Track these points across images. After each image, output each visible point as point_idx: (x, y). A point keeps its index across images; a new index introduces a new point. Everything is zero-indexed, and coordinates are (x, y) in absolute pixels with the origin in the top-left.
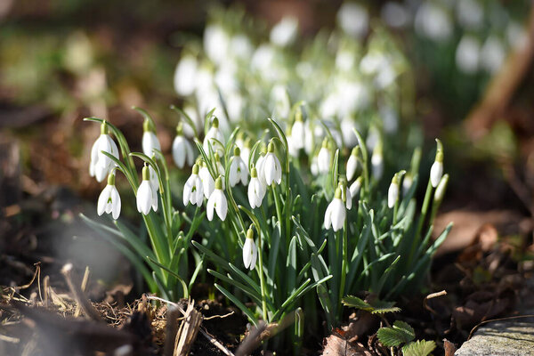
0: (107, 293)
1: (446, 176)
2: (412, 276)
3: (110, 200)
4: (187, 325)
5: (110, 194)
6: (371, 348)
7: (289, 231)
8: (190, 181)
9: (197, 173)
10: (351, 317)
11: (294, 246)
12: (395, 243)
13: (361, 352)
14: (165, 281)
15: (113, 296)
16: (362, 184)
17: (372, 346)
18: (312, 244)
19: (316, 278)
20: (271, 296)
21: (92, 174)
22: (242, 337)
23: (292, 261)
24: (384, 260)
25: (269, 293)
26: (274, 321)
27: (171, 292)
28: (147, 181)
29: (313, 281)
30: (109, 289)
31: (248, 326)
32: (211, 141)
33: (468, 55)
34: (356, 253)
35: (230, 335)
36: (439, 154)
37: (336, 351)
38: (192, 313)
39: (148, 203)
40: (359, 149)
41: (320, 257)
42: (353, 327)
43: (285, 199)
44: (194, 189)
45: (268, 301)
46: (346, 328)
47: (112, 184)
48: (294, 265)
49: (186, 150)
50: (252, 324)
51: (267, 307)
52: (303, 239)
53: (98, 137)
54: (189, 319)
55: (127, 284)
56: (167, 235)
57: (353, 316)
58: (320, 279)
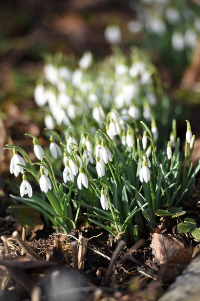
0: (32, 231)
1: (194, 136)
2: (186, 190)
3: (26, 188)
4: (80, 246)
5: (25, 185)
6: (175, 235)
7: (121, 184)
8: (65, 170)
9: (68, 165)
10: (161, 220)
11: (125, 190)
12: (175, 177)
13: (171, 239)
14: (62, 221)
15: (35, 232)
16: (152, 149)
17: (176, 233)
18: (134, 188)
19: (140, 205)
20: (118, 217)
21: (12, 173)
22: (108, 242)
23: (125, 198)
24: (172, 187)
25: (117, 216)
26: (122, 230)
27: (65, 225)
28: (43, 176)
29: (138, 207)
30: (33, 229)
31: (109, 235)
32: (71, 145)
33: (178, 41)
34: (157, 187)
35: (101, 242)
36: (189, 127)
37: (158, 241)
38: (82, 240)
39: (47, 187)
40: (147, 132)
41: (140, 194)
42: (163, 225)
43: (115, 168)
44: (68, 174)
45: (117, 221)
46: (160, 227)
47: (25, 180)
48: (127, 200)
49: (57, 149)
50: (111, 234)
51: (117, 224)
52: (129, 187)
53: (12, 156)
54: (81, 243)
55: (41, 224)
56: (57, 196)
57: (162, 219)
58: (142, 205)
